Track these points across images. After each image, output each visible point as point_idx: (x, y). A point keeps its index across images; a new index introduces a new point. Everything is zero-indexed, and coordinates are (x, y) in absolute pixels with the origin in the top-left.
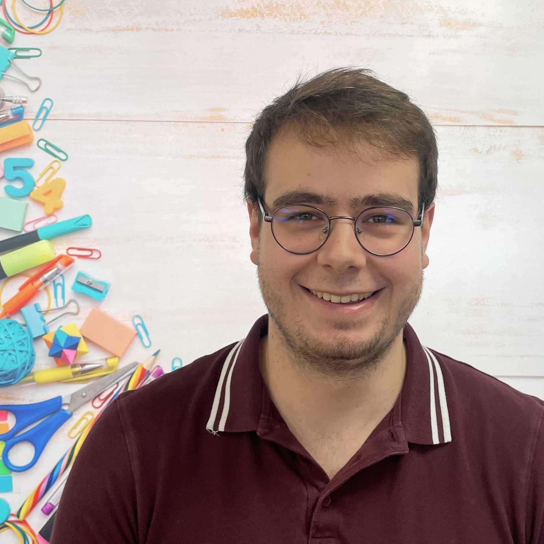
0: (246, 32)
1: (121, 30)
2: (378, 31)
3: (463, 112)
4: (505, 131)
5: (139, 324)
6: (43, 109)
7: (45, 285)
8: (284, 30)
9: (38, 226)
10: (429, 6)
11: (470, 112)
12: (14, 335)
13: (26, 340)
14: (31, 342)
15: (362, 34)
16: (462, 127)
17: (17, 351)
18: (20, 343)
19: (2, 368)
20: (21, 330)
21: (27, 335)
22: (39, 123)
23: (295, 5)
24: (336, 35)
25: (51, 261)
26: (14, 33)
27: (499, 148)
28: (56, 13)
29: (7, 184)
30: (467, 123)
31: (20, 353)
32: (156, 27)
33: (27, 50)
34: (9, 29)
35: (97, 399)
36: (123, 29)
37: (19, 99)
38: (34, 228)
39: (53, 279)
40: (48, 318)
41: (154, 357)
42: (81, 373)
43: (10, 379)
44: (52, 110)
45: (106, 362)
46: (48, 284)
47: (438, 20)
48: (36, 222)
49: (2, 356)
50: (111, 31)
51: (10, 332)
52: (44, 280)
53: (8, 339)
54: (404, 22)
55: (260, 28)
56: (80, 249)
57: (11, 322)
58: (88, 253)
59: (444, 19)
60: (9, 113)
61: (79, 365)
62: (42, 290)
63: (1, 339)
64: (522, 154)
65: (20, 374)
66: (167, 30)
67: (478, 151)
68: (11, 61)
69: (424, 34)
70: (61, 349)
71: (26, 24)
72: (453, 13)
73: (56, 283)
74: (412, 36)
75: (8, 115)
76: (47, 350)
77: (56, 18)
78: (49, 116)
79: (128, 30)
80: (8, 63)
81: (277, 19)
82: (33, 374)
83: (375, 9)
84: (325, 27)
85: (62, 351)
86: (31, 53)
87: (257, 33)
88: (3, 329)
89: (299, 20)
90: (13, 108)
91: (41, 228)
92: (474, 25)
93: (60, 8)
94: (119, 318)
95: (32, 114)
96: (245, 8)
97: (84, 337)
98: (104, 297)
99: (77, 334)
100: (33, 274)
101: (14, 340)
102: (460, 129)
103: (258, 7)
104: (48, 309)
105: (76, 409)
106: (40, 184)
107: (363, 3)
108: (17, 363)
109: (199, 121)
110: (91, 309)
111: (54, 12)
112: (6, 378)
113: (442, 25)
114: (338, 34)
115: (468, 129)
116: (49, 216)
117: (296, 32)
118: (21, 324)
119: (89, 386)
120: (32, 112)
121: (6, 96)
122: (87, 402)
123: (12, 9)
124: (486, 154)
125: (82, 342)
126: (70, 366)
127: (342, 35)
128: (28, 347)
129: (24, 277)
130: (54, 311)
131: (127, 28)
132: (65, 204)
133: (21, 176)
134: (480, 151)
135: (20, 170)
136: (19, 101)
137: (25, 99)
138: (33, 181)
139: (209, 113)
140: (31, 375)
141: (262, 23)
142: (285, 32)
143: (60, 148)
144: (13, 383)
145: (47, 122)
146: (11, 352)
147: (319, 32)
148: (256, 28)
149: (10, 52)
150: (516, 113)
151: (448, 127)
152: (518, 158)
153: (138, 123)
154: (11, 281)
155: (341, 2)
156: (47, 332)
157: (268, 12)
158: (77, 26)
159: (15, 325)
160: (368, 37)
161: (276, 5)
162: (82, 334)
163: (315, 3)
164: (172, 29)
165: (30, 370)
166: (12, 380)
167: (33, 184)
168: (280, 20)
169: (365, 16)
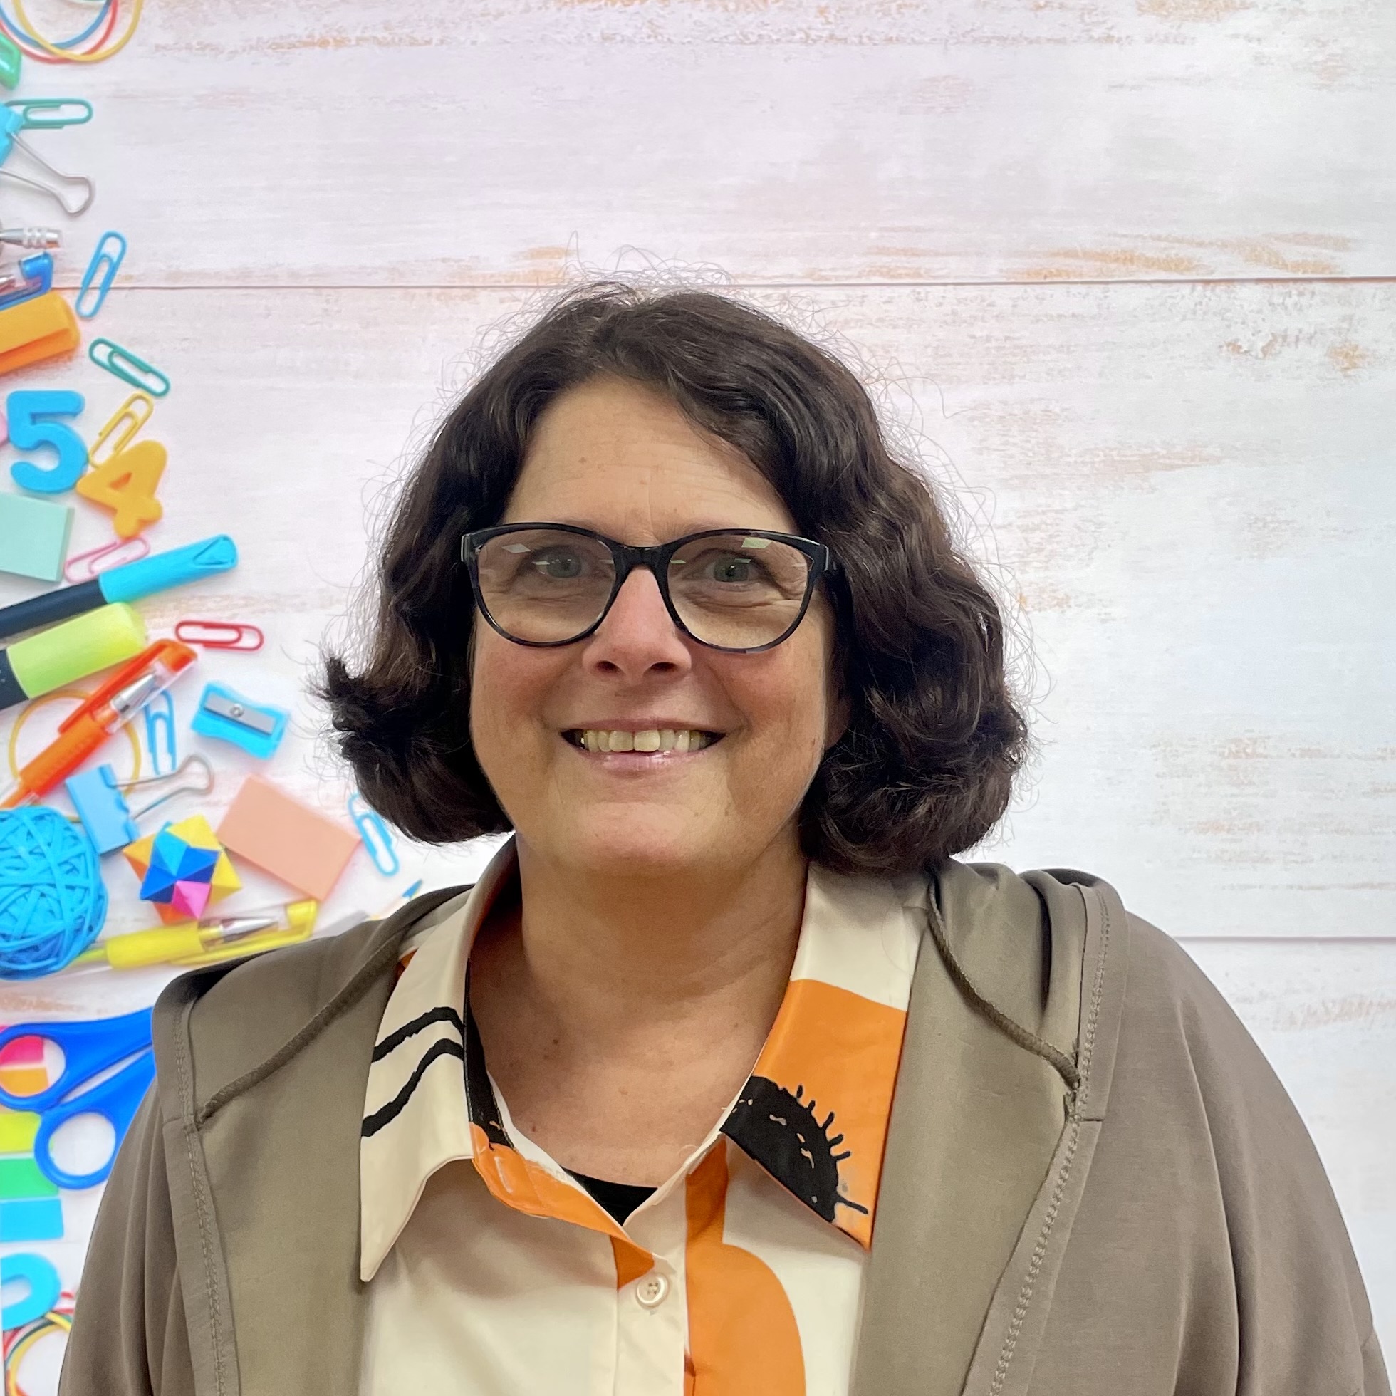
0: (622, 41)
1: (294, 46)
2: (972, 30)
3: (1201, 244)
4: (1313, 293)
5: (365, 815)
6: (98, 263)
7: (124, 718)
8: (722, 34)
9: (101, 566)
11: (1219, 243)
12: (52, 846)
13: (82, 857)
14: (94, 864)
15: (927, 39)
16: (1197, 284)
17: (60, 886)
18: (68, 867)
19: (25, 931)
20: (69, 833)
21: (83, 847)
22: (91, 299)
24: (861, 43)
25: (136, 658)
26: (20, 59)
27: (1297, 340)
28: (125, 6)
29: (17, 460)
30: (1212, 272)
31: (69, 890)
33: (55, 104)
34: (4, 50)
36: (299, 41)
37: (38, 235)
38: (91, 571)
39: (144, 704)
40: (136, 803)
42: (222, 941)
43: (47, 958)
44: (124, 261)
45: (286, 914)
46: (130, 715)
48: (96, 556)
49: (23, 899)
50: (270, 47)
51: (41, 840)
52: (121, 707)
53: (38, 857)
54: (1042, 3)
55: (660, 31)
56: (209, 626)
57: (42, 812)
58: (229, 635)
60: (15, 273)
61: (218, 922)
62: (118, 730)
63: (19, 857)
64: (1356, 353)
65: (69, 948)
66: (414, 42)
67: (1240, 347)
68: (13, 135)
69: (1095, 35)
70: (171, 882)
71: (49, 37)
73: (153, 711)
74: (1061, 41)
75: (12, 278)
76: (137, 884)
77: (125, 19)
78: (116, 278)
79: (313, 44)
80: (6, 142)
81: (704, 4)
82: (103, 945)
84: (829, 23)
85: (173, 886)
86: (67, 113)
88: (22, 833)
89: (761, 5)
90: (25, 259)
91: (107, 573)
92: (1228, 5)
94: (315, 801)
95: (74, 274)
98: (275, 747)
99: (207, 843)
100: (93, 690)
101: (52, 859)
102: (1193, 290)
104: (135, 781)
106: (102, 457)
108: (62, 918)
109: (504, 284)
110: (241, 781)
111: (120, 1)
112: (35, 955)
113: (1141, 9)
114: (865, 40)
115: (1213, 290)
116: (128, 540)
117: (753, 39)
118: (68, 819)
120: (73, 270)
121: (6, 227)
124: (1261, 355)
125: (223, 864)
126: (195, 925)
127: (875, 44)
128: (87, 876)
129: (71, 700)
130: (150, 784)
131: (309, 40)
132: (166, 510)
133: (50, 439)
134: (1245, 348)
135: (46, 422)
136: (39, 241)
137: (53, 236)
138: (83, 450)
139: (528, 262)
140: (101, 948)
141: (663, 16)
142: (725, 40)
143: (146, 361)
144: (54, 968)
145: (111, 295)
146: (47, 890)
147: (815, 38)
148: (646, 31)
149: (10, 113)
150: (1342, 244)
151: (1160, 285)
152: (1346, 365)
153: (345, 292)
154: (37, 709)
156: (135, 838)
158: (181, 38)
159: (52, 822)
160: (946, 48)
162: (221, 843)
164: (427, 39)
165: (96, 935)
166: (51, 960)
167: (84, 459)
168: (712, 7)
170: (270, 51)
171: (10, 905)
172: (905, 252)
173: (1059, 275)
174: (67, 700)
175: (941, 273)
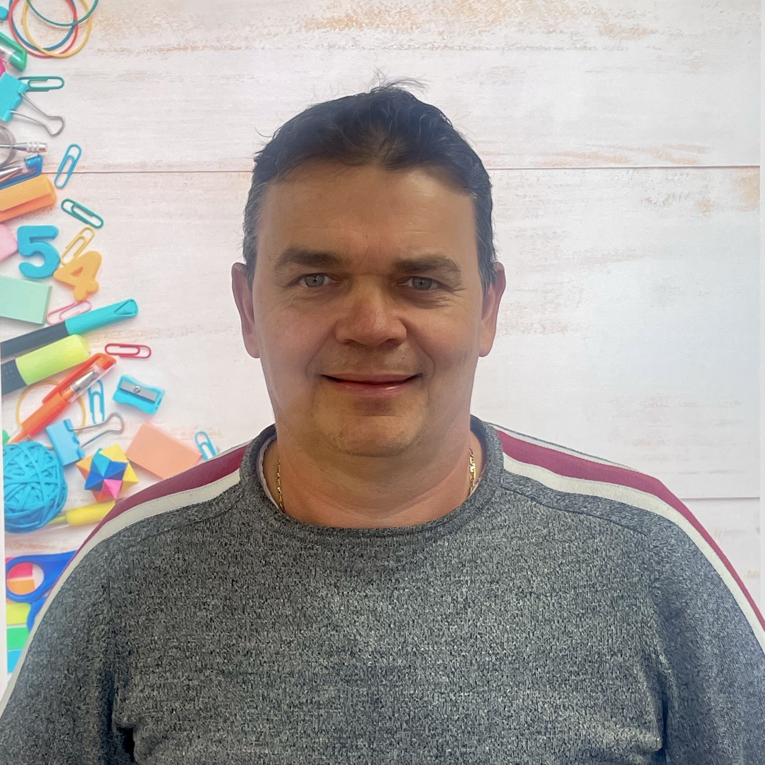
0: (339, 48)
1: (170, 50)
2: (516, 43)
3: (632, 150)
5: (204, 443)
6: (67, 159)
7: (77, 394)
8: (390, 44)
9: (66, 316)
10: (584, 8)
11: (641, 149)
12: (39, 462)
13: (54, 468)
14: (60, 472)
15: (494, 48)
16: (629, 170)
17: (42, 483)
18: (46, 473)
19: (23, 507)
20: (47, 455)
21: (55, 462)
22: (64, 177)
23: (404, 11)
24: (460, 49)
25: (84, 363)
26: (26, 56)
27: (680, 197)
28: (82, 29)
29: (23, 262)
30: (637, 164)
31: (47, 486)
32: (218, 44)
33: (45, 79)
34: (18, 51)
36: (173, 48)
37: (35, 146)
38: (61, 319)
39: (88, 387)
40: (83, 439)
43: (34, 522)
44: (80, 159)
46: (80, 394)
47: (597, 26)
48: (63, 310)
49: (22, 491)
50: (157, 50)
51: (32, 459)
52: (75, 389)
53: (31, 468)
54: (551, 30)
55: (358, 43)
56: (122, 346)
57: (33, 445)
58: (135, 351)
59: (604, 25)
60: (22, 165)
62: (74, 401)
63: (21, 468)
64: (710, 204)
65: (47, 515)
66: (232, 49)
67: (651, 201)
68: (22, 94)
69: (578, 46)
70: (101, 480)
71: (42, 45)
72: (616, 17)
73: (93, 391)
75: (20, 168)
76: (83, 481)
77: (81, 36)
78: (76, 168)
79: (180, 49)
80: (18, 98)
81: (380, 30)
82: (64, 514)
83: (512, 13)
84: (445, 39)
85: (102, 482)
86: (50, 83)
87: (353, 49)
88: (22, 456)
89: (410, 30)
90: (28, 158)
91: (69, 319)
92: (644, 32)
93: (87, 22)
94: (178, 437)
95: (53, 166)
96: (336, 17)
97: (131, 463)
98: (157, 408)
99: (120, 458)
100: (61, 381)
101: (38, 469)
102: (628, 172)
103: (354, 14)
104: (83, 427)
106: (66, 260)
107: (496, 6)
108: (43, 500)
110: (139, 425)
111: (79, 27)
112: (29, 520)
113: (601, 34)
114: (462, 48)
115: (638, 173)
116: (81, 302)
117: (406, 47)
118: (47, 448)
120: (53, 164)
121: (18, 142)
123: (22, 24)
124: (662, 204)
125: (129, 469)
126: (114, 502)
127: (467, 50)
128: (57, 478)
129: (50, 385)
130: (91, 428)
131: (178, 47)
132: (100, 286)
133: (41, 250)
134: (654, 201)
135: (39, 242)
136: (35, 149)
137: (42, 146)
138: (57, 256)
140: (62, 515)
141: (360, 36)
142: (391, 48)
143: (92, 211)
144: (39, 526)
145: (73, 177)
146: (34, 485)
147: (437, 47)
148: (352, 43)
149: (21, 83)
150: (702, 150)
151: (612, 170)
152: (705, 210)
153: (196, 174)
154: (32, 391)
155: (466, 5)
156: (82, 457)
157: (368, 21)
158: (111, 45)
159: (38, 449)
160: (503, 52)
161: (378, 10)
162: (128, 459)
163: (430, 7)
164: (239, 46)
165: (61, 509)
166: (37, 523)
167: (58, 260)
168: (384, 31)
169: (497, 24)
170: (157, 52)
171: (15, 494)
172: (482, 153)
173: (561, 164)
174: (47, 385)
175: (501, 163)
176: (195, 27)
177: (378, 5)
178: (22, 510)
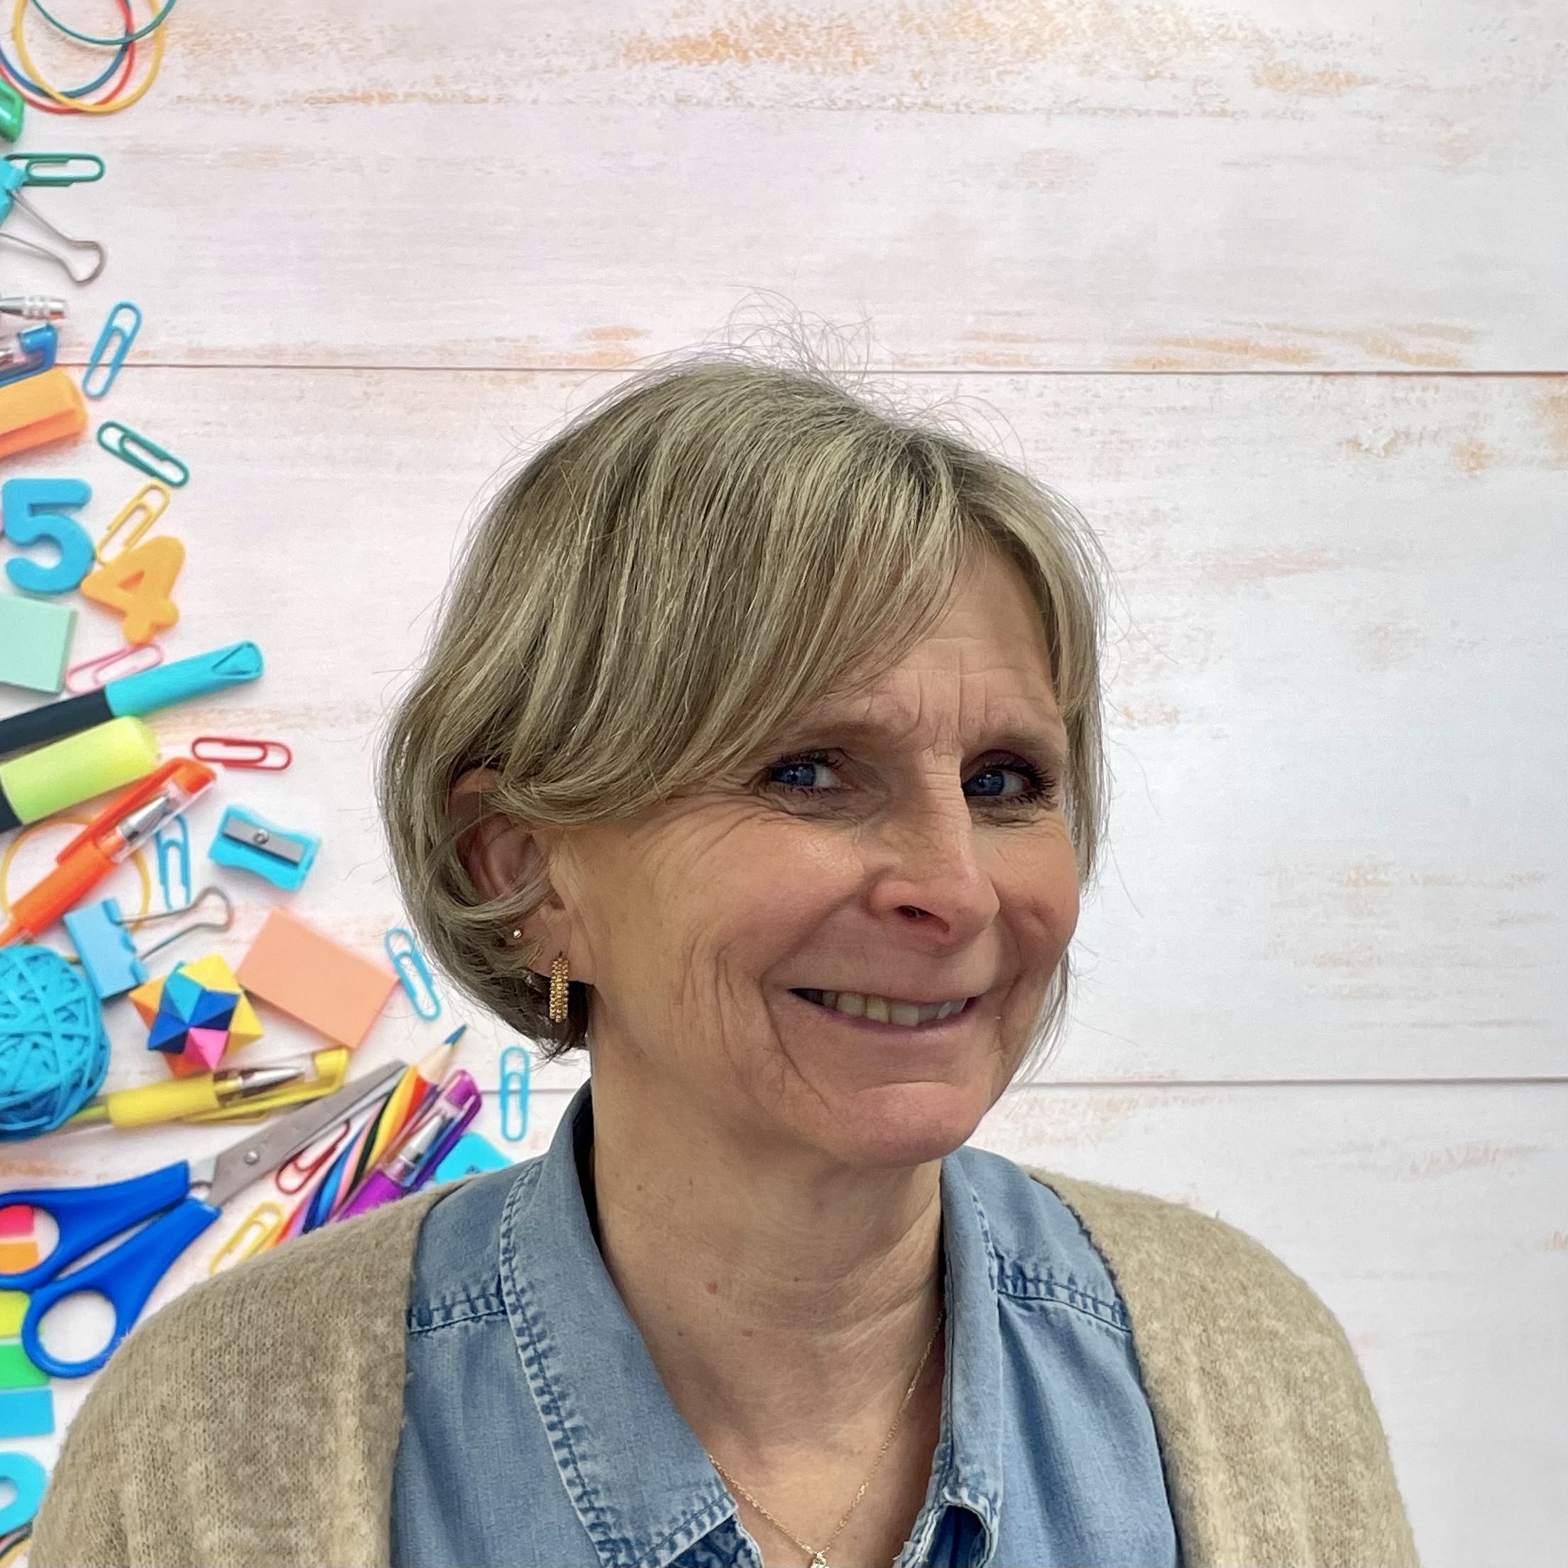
0: (698, 103)
1: (335, 101)
2: (1077, 100)
3: (1320, 334)
4: (1437, 389)
5: (405, 954)
6: (110, 336)
7: (132, 845)
8: (808, 98)
9: (108, 676)
10: (1222, 26)
11: (1339, 333)
12: (48, 990)
13: (82, 1004)
14: (95, 1011)
15: (1029, 108)
16: (1315, 377)
17: (56, 1035)
18: (64, 1014)
19: (15, 1086)
20: (66, 976)
21: (83, 991)
22: (102, 375)
23: (838, 26)
24: (958, 111)
25: (147, 779)
26: (22, 108)
27: (1421, 438)
28: (143, 52)
29: (13, 557)
30: (1331, 364)
31: (66, 1041)
32: (438, 91)
33: (62, 159)
34: (5, 99)
35: (290, 1168)
36: (340, 96)
37: (40, 304)
38: (96, 681)
39: (155, 831)
40: (145, 940)
41: (448, 1047)
42: (240, 1094)
43: (39, 1117)
44: (138, 336)
45: (314, 1064)
46: (140, 843)
47: (1249, 67)
48: (102, 664)
49: (12, 1051)
50: (306, 102)
51: (34, 982)
52: (128, 832)
53: (31, 1003)
54: (1152, 72)
55: (738, 93)
56: (229, 742)
57: (36, 953)
58: (255, 753)
59: (1265, 65)
60: (14, 346)
61: (236, 1074)
62: (126, 859)
63: (8, 1003)
65: (67, 1102)
66: (468, 100)
67: (1361, 445)
68: (14, 192)
69: (1209, 109)
70: (184, 1029)
71: (57, 84)
72: (1289, 47)
73: (165, 838)
74: (1172, 114)
75: (10, 352)
76: (144, 1032)
77: (143, 68)
78: (129, 354)
79: (356, 99)
80: (6, 200)
81: (787, 65)
82: (103, 1101)
83: (1069, 35)
84: (925, 89)
85: (185, 1035)
86: (75, 169)
87: (728, 107)
88: (13, 976)
89: (850, 68)
90: (25, 331)
91: (115, 683)
92: (1350, 80)
93: (152, 38)
94: (347, 938)
95: (80, 349)
96: (693, 35)
97: (249, 994)
98: (303, 878)
99: (225, 984)
100: (96, 815)
101: (48, 1005)
102: (1311, 383)
103: (732, 30)
104: (143, 916)
105: (230, 1199)
106: (110, 553)
107: (1034, 18)
108: (57, 1071)
109: (564, 366)
110: (265, 915)
111: (137, 47)
112: (26, 1113)
113: (1258, 82)
114: (962, 108)
115: (1332, 383)
116: (139, 646)
117: (841, 104)
118: (66, 959)
119: (266, 1131)
120: (80, 344)
121: (4, 295)
122: (262, 1176)
123: (14, 38)
124: (1383, 453)
125: (243, 1006)
127: (973, 113)
128: (87, 1024)
129: (73, 826)
130: (161, 920)
131: (350, 95)
132: (182, 613)
133: (54, 533)
134: (1366, 445)
135: (49, 514)
136: (41, 310)
137: (57, 306)
138: (89, 546)
139: (593, 343)
140: (99, 1104)
141: (743, 78)
142: (811, 105)
143: (163, 447)
144: (48, 1127)
145: (124, 374)
146: (38, 1039)
147: (909, 105)
148: (725, 94)
149: (12, 168)
150: (1467, 336)
151: (1277, 377)
152: (1472, 465)
153: (389, 373)
154: (32, 836)
155: (970, 16)
156: (141, 981)
157: (760, 46)
158: (207, 89)
159: (48, 963)
160: (1049, 119)
161: (783, 24)
162: (241, 986)
163: (895, 18)
164: (483, 97)
165: (95, 1092)
166: (44, 1120)
167: (89, 556)
168: (796, 69)
169: (1038, 56)
170: (307, 105)
172: (1002, 337)
173: (1170, 364)
174: (65, 825)
175: (1043, 360)
176: (390, 52)
177: (782, 10)
178: (12, 1093)
